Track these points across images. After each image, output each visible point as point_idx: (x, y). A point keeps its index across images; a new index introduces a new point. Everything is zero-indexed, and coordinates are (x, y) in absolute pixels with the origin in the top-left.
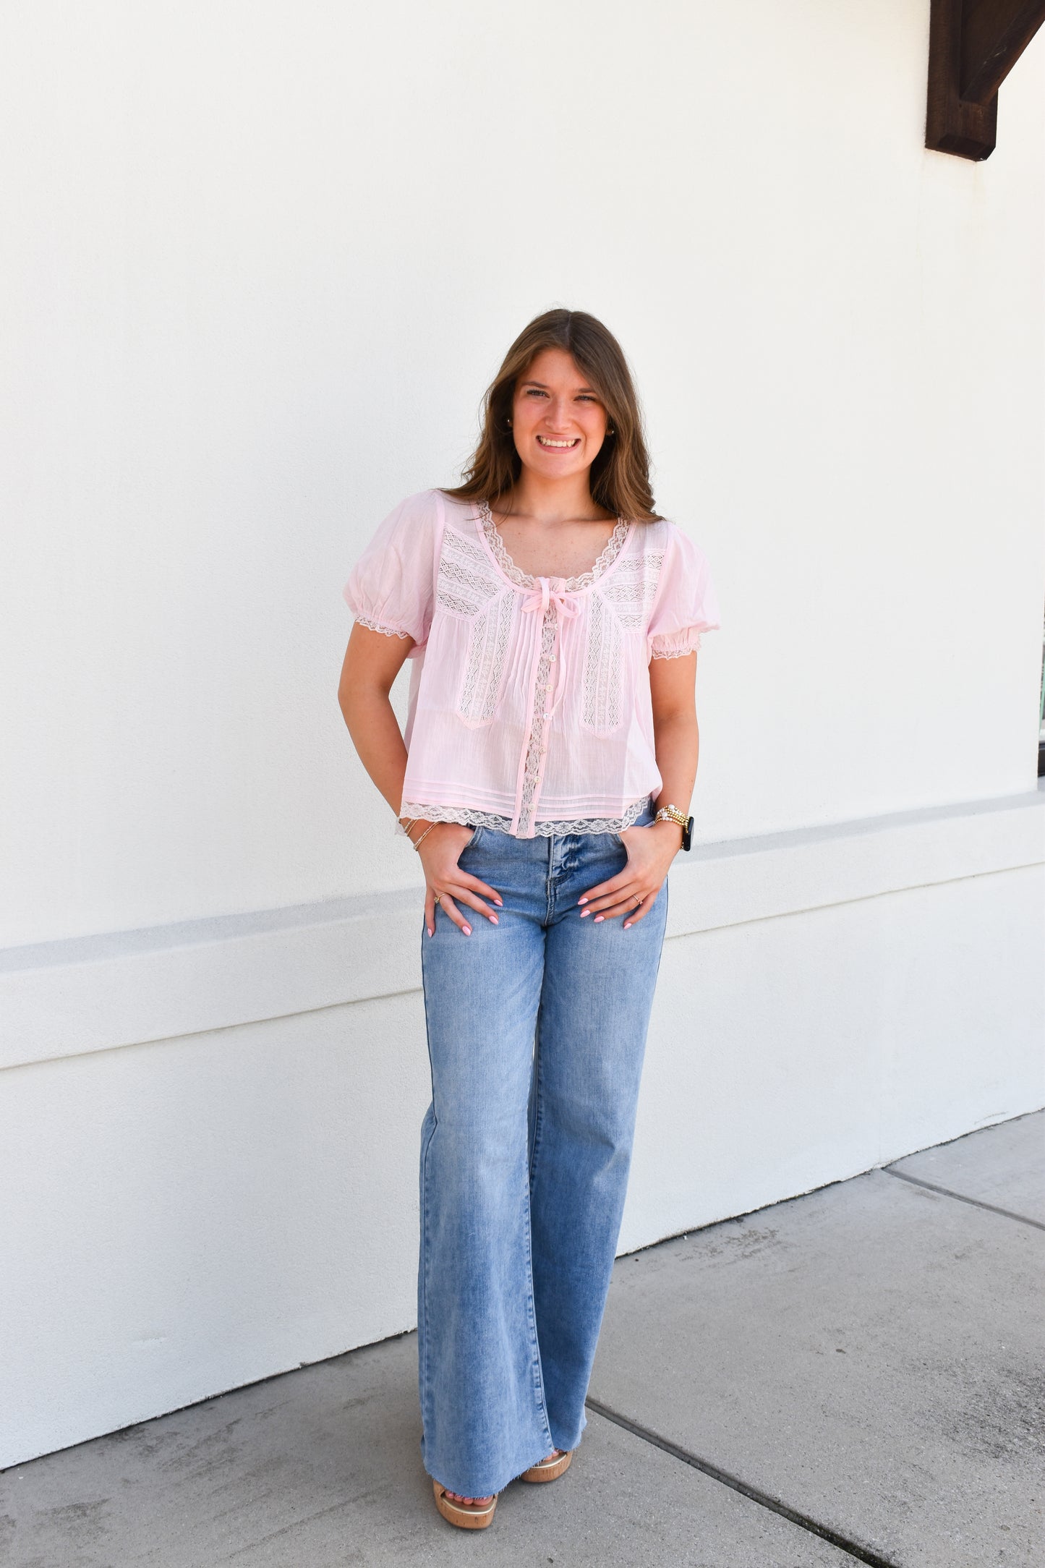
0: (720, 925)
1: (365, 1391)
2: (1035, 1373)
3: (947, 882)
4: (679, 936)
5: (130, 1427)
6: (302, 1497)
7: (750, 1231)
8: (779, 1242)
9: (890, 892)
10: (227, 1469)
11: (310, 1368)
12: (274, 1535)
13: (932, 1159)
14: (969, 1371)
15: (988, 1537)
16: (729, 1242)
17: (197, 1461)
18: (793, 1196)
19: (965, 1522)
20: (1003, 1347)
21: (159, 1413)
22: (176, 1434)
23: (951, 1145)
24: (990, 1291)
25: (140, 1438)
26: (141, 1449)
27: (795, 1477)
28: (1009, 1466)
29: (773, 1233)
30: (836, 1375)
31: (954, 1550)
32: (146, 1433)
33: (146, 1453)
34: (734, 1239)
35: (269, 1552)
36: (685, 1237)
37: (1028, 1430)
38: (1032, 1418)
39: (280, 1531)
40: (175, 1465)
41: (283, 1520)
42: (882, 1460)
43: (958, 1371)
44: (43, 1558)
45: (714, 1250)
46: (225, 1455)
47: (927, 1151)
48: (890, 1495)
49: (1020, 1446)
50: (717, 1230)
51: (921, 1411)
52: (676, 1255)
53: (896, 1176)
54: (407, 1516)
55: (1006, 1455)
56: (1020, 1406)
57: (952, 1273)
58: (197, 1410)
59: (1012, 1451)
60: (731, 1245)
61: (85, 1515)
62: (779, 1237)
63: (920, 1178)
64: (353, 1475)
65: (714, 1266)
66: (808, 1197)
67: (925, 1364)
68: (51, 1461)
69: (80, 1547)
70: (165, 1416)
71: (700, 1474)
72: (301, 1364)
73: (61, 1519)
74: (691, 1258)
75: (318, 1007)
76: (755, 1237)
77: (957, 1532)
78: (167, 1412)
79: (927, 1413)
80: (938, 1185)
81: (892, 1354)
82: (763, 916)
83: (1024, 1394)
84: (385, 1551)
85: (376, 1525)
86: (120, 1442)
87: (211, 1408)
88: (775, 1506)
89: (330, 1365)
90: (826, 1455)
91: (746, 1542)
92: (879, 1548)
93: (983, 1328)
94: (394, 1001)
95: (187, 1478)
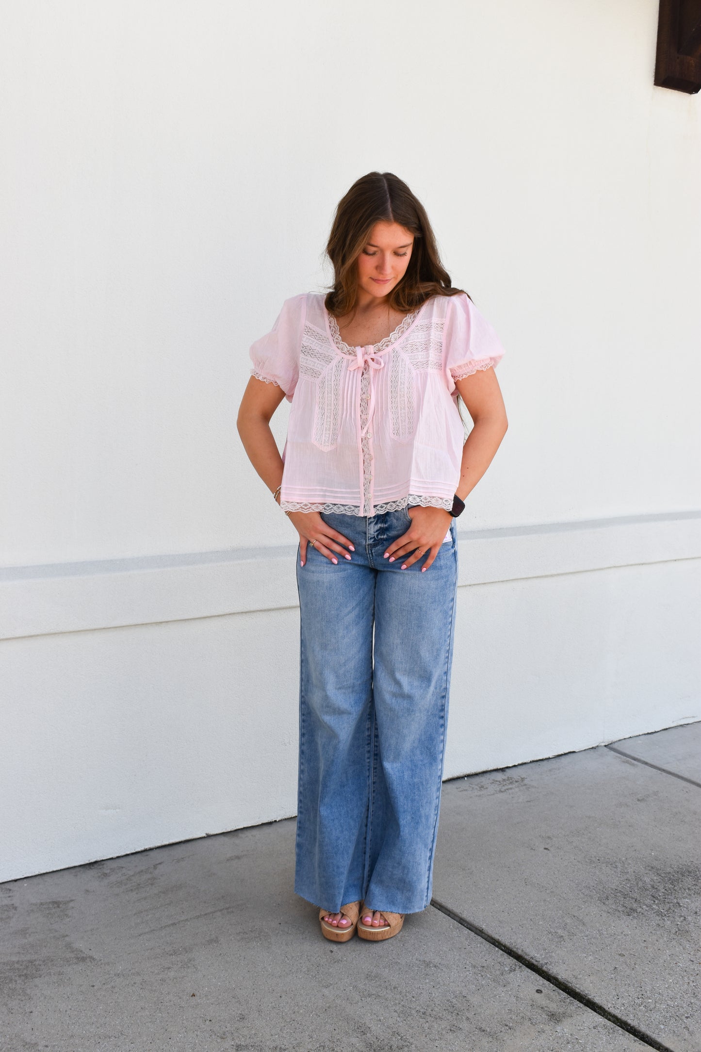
0: (495, 581)
1: (242, 852)
2: (668, 870)
3: (656, 563)
4: (466, 586)
5: (96, 862)
6: (189, 906)
7: (508, 777)
8: (525, 785)
9: (615, 567)
10: (148, 889)
11: (212, 837)
12: (168, 926)
13: (640, 742)
14: (626, 866)
15: (609, 960)
16: (493, 783)
17: (132, 883)
18: (541, 758)
19: (597, 950)
20: (653, 854)
21: (115, 856)
22: (122, 868)
23: (655, 734)
24: (655, 821)
25: (100, 868)
26: (100, 874)
27: (497, 917)
28: (635, 921)
29: (523, 779)
30: (540, 863)
31: (585, 965)
32: (105, 866)
33: (102, 876)
34: (497, 781)
35: (163, 934)
36: (466, 778)
37: (654, 901)
38: (659, 895)
39: (172, 924)
40: (118, 884)
41: (175, 918)
42: (554, 911)
43: (619, 865)
44: (29, 928)
45: (482, 787)
46: (149, 881)
47: (637, 738)
48: (554, 931)
49: (646, 910)
50: (488, 776)
51: (588, 886)
52: (457, 788)
53: (613, 751)
54: (251, 921)
55: (635, 915)
56: (653, 887)
57: (633, 809)
58: (138, 856)
59: (640, 912)
60: (493, 784)
61: (58, 907)
62: (526, 782)
63: (628, 752)
64: (223, 897)
65: (480, 796)
66: (552, 760)
67: (599, 860)
68: (46, 878)
69: (52, 924)
70: (118, 857)
71: (437, 911)
72: (206, 834)
73: (45, 908)
74: (466, 790)
75: (221, 613)
76: (510, 781)
77: (591, 955)
78: (120, 855)
79: (592, 888)
80: (639, 757)
81: (579, 853)
82: (525, 577)
83: (658, 881)
84: (233, 939)
85: (230, 925)
86: (89, 870)
87: (147, 855)
88: (479, 932)
89: (224, 836)
90: (519, 906)
91: (454, 950)
92: (538, 960)
93: (643, 842)
94: (273, 614)
95: (123, 892)
